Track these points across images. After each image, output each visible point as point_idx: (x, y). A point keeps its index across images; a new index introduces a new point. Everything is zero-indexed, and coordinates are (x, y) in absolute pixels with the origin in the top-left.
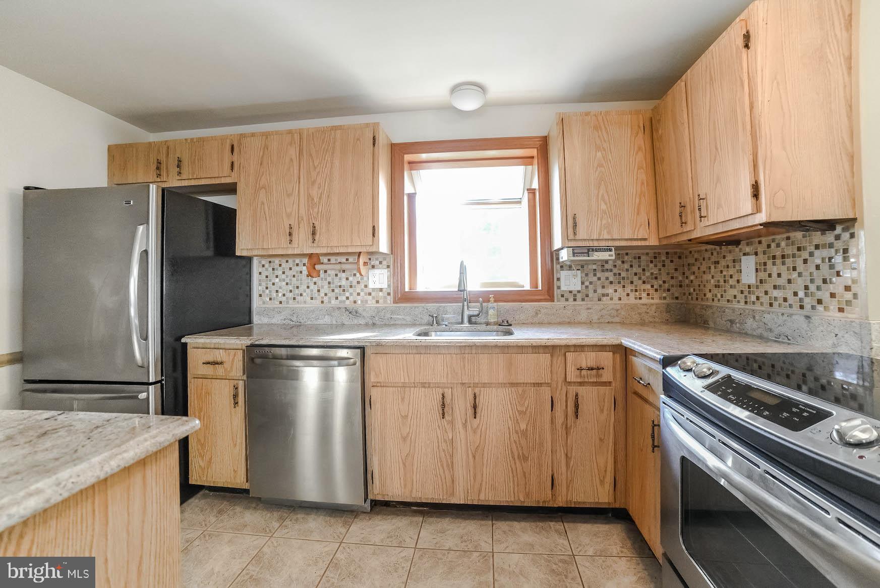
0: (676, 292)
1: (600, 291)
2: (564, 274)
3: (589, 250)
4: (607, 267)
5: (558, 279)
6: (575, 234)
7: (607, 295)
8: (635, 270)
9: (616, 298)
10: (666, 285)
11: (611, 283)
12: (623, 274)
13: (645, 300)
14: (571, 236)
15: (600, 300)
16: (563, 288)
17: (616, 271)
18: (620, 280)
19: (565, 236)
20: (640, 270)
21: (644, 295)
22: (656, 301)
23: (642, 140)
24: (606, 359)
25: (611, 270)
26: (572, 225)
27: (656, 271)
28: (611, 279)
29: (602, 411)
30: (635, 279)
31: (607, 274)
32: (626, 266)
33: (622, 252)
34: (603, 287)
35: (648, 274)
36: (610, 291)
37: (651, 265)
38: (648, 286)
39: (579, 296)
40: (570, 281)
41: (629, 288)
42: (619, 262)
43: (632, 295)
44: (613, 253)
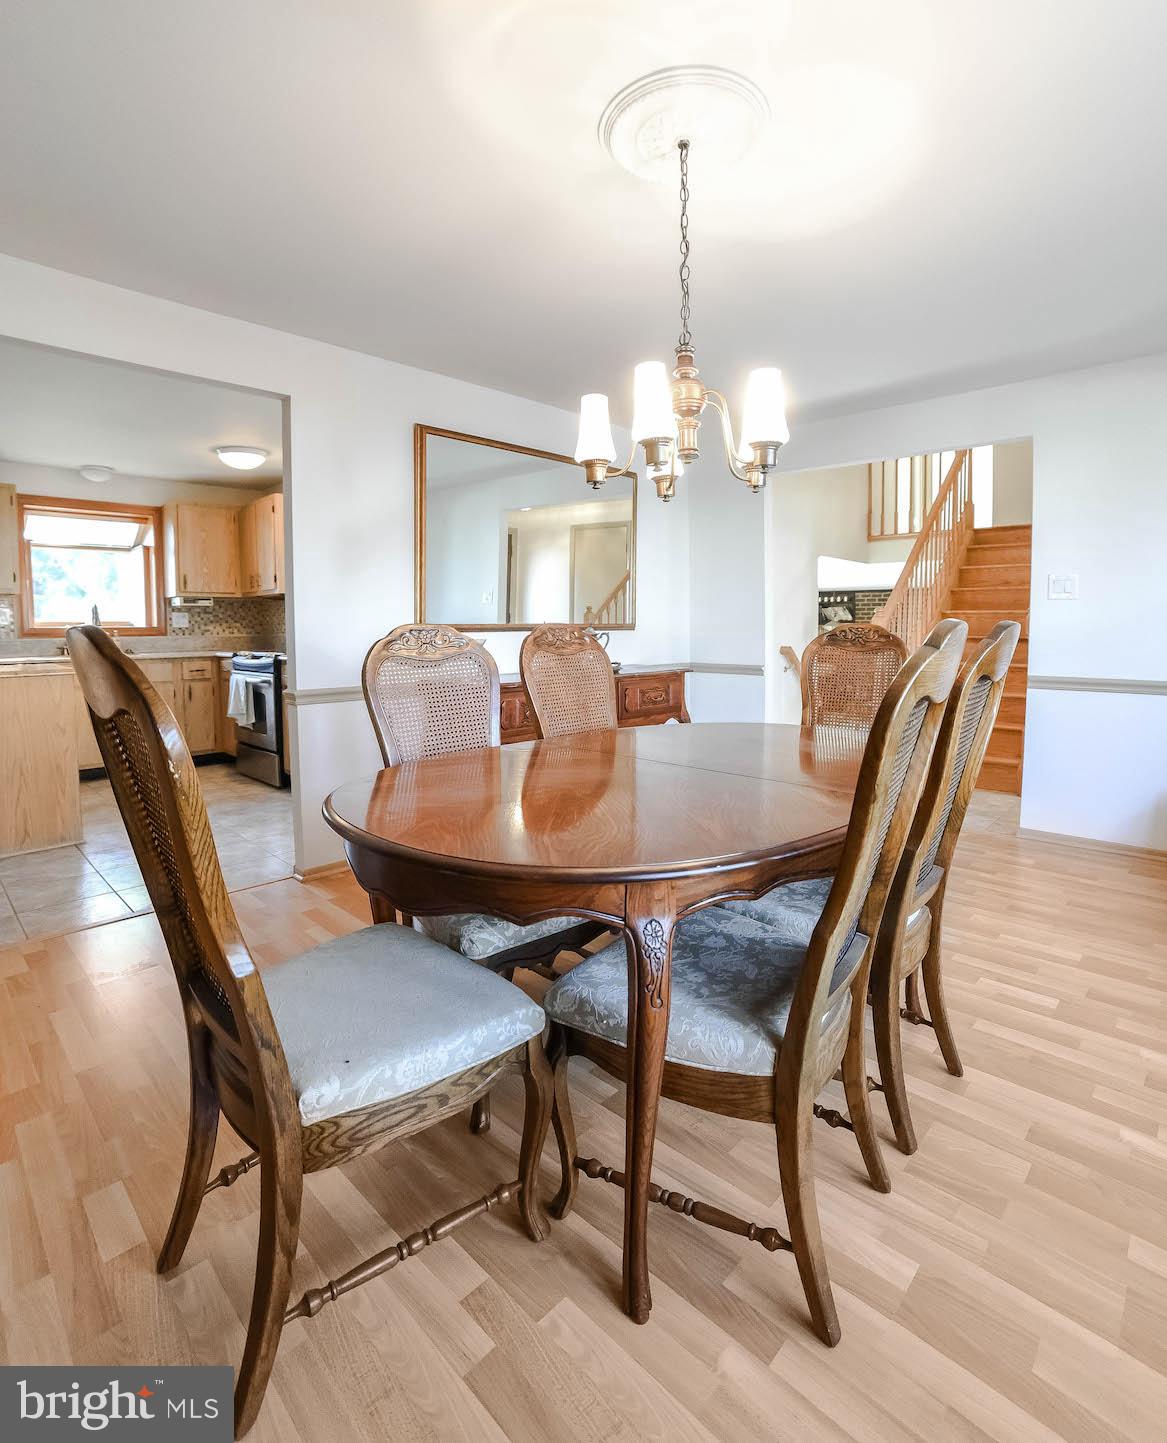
0: (258, 628)
1: (203, 627)
2: (175, 615)
3: (195, 600)
4: (208, 610)
5: (171, 619)
6: (185, 587)
7: (208, 631)
8: (229, 613)
9: (215, 635)
10: (251, 625)
11: (212, 622)
12: (221, 616)
13: (236, 634)
14: (183, 589)
15: (203, 634)
16: (175, 625)
17: (214, 613)
18: (218, 621)
19: (178, 589)
20: (232, 614)
21: (236, 631)
22: (244, 635)
23: (232, 527)
24: (207, 665)
25: (211, 613)
26: (183, 582)
27: (243, 614)
28: (212, 618)
29: (205, 695)
30: (229, 619)
31: (207, 616)
32: (222, 610)
33: (217, 601)
34: (206, 625)
35: (238, 616)
36: (211, 628)
37: (240, 610)
38: (238, 625)
39: (187, 632)
40: (180, 621)
41: (225, 625)
42: (217, 607)
43: (227, 631)
44: (211, 601)
